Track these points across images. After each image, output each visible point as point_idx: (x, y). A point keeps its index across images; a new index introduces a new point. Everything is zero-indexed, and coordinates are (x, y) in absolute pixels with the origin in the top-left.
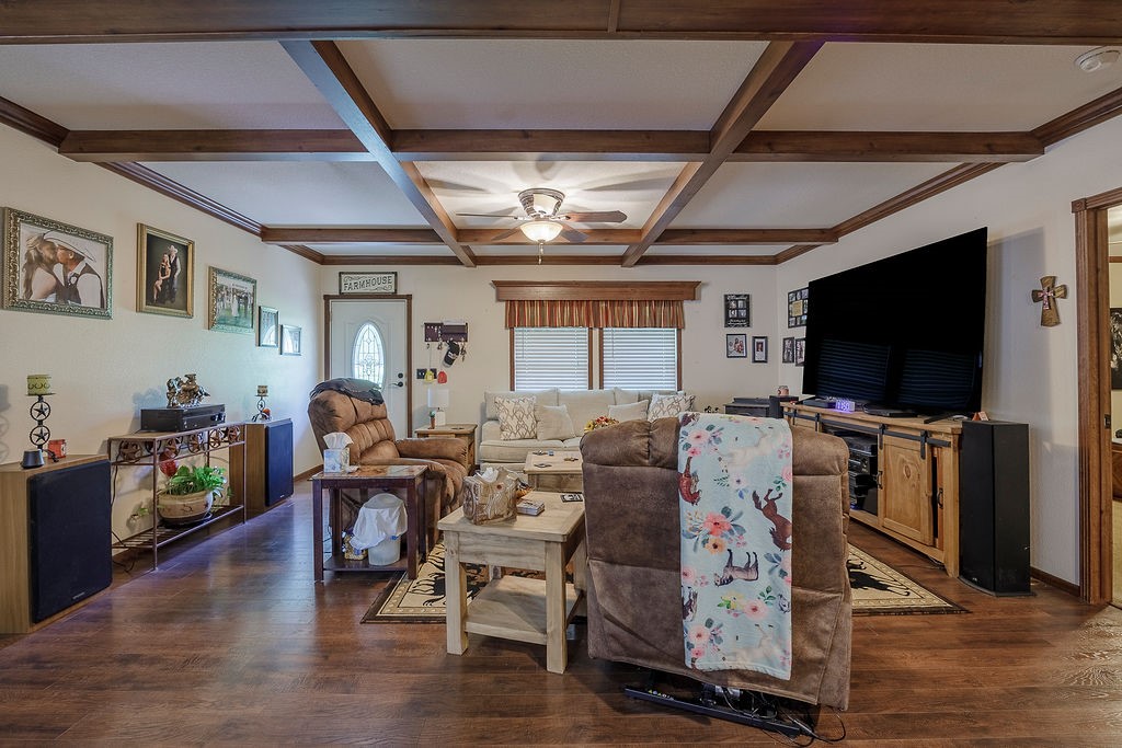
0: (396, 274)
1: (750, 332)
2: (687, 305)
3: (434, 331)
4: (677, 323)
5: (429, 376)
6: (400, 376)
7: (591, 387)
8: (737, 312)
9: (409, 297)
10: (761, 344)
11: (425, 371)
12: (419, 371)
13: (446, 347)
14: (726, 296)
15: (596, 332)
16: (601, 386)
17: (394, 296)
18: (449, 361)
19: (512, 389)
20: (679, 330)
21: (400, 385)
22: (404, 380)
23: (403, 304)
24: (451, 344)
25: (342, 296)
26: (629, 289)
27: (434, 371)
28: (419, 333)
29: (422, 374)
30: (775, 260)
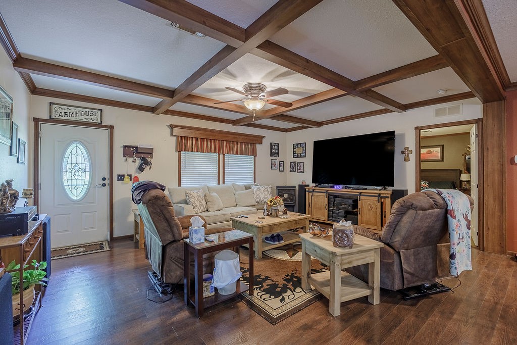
0: (101, 110)
1: (279, 159)
2: (258, 146)
3: (130, 151)
4: (254, 153)
5: (127, 179)
6: (104, 179)
7: (219, 183)
8: (274, 150)
9: (112, 128)
10: (281, 163)
11: (123, 176)
12: (118, 176)
13: (138, 162)
14: (271, 143)
15: (221, 156)
16: (224, 183)
17: (100, 125)
18: (141, 169)
19: (179, 185)
20: (255, 157)
21: (104, 185)
22: (106, 182)
23: (106, 132)
24: (143, 159)
25: (52, 120)
26: (237, 136)
27: (130, 176)
28: (118, 152)
29: (121, 178)
30: (286, 130)
